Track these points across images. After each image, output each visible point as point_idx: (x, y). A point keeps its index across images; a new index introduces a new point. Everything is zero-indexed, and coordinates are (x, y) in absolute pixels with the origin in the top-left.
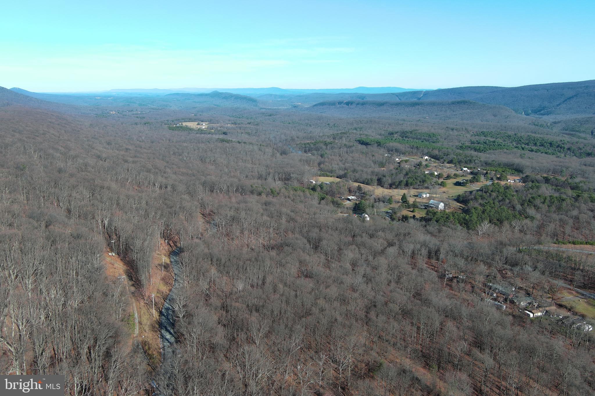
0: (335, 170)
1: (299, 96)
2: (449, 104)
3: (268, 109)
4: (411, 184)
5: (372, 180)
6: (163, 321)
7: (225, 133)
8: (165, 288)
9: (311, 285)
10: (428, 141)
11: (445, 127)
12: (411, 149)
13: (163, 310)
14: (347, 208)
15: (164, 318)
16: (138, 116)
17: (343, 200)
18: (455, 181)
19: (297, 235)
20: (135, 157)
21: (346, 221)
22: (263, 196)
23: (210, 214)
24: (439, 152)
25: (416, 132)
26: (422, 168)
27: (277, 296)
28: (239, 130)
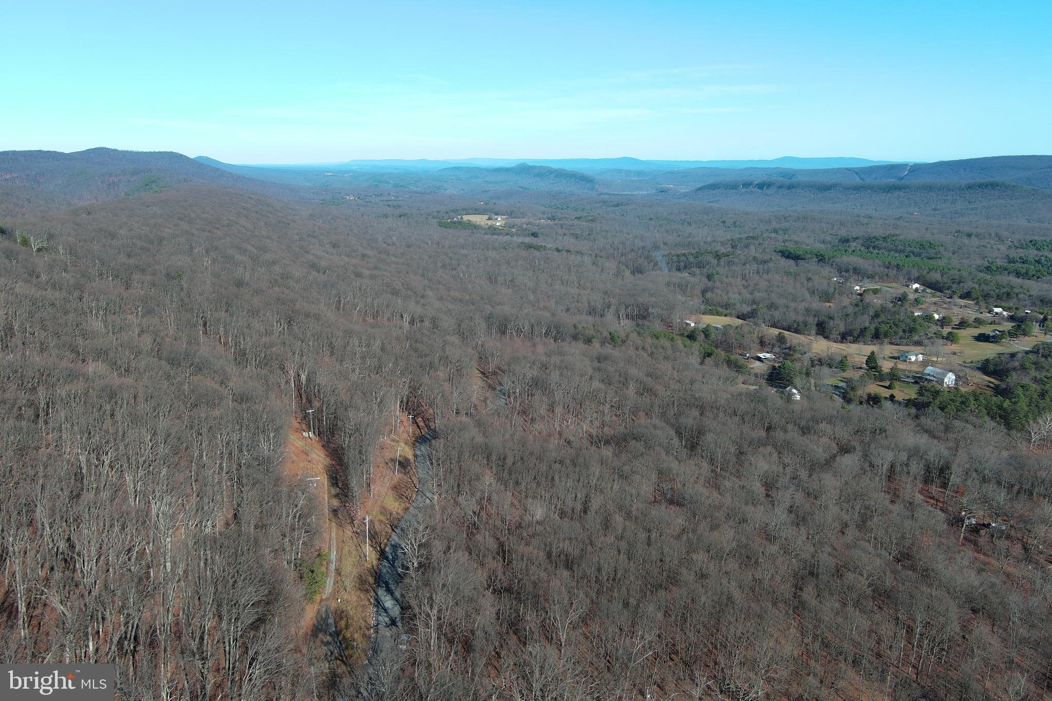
0: (735, 304)
1: (672, 173)
2: (961, 189)
3: (614, 195)
4: (886, 335)
5: (805, 324)
6: (384, 571)
7: (534, 235)
8: (397, 504)
9: (680, 521)
10: (919, 255)
11: (954, 230)
12: (886, 270)
13: (387, 549)
14: (756, 375)
15: (387, 564)
16: (390, 203)
17: (748, 359)
18: (976, 332)
19: (656, 421)
20: (376, 268)
21: (754, 398)
22: (594, 344)
23: (495, 373)
24: (942, 276)
25: (895, 238)
26: (907, 305)
27: (611, 539)
28: (559, 229)
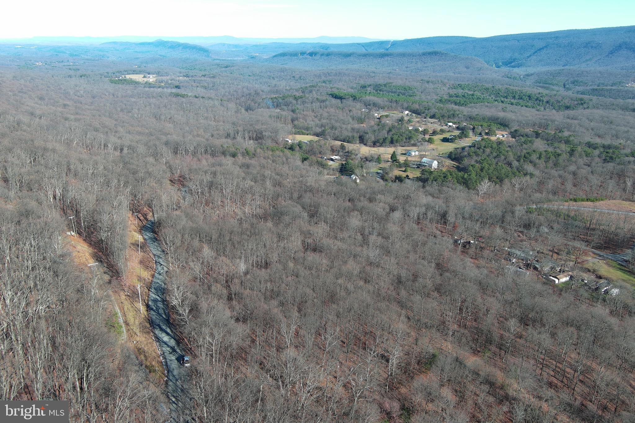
0: (312, 128)
1: (256, 46)
2: (419, 55)
3: (223, 60)
4: (397, 141)
5: (353, 137)
7: (178, 87)
10: (405, 94)
11: (420, 80)
12: (390, 103)
14: (333, 170)
16: (71, 67)
17: (326, 160)
18: (442, 137)
22: (238, 157)
24: (419, 106)
25: (390, 85)
26: (404, 123)
28: (193, 83)
